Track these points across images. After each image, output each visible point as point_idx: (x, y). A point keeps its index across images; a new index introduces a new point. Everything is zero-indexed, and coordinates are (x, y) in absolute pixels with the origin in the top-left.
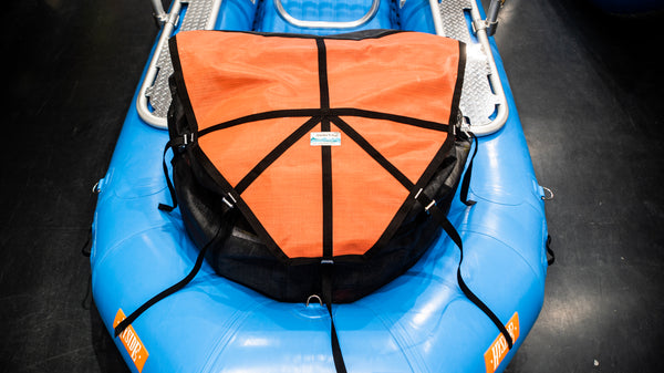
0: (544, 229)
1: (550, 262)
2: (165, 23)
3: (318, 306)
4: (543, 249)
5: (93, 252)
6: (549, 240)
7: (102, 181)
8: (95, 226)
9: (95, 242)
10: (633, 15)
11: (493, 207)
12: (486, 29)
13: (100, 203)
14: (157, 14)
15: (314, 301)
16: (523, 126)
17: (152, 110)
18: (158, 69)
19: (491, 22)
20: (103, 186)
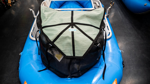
0: (122, 59)
1: (124, 67)
2: (35, 18)
4: (122, 64)
5: (19, 68)
6: (123, 62)
7: (21, 53)
8: (20, 63)
9: (20, 66)
10: (139, 13)
11: (110, 55)
12: (106, 16)
13: (21, 58)
14: (34, 16)
15: (69, 77)
16: (116, 38)
17: (33, 36)
18: (34, 28)
19: (107, 15)
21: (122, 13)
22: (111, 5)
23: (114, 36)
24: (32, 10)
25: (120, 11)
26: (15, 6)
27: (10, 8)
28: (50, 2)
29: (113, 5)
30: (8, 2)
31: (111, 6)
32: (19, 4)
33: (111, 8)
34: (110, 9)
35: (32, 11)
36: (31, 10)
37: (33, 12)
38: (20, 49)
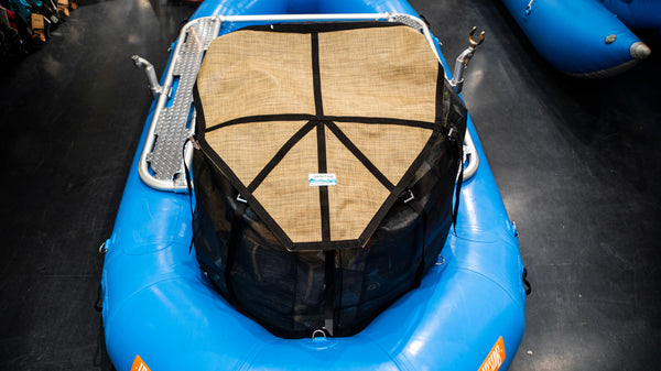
0: (519, 262)
1: (528, 292)
2: (159, 94)
3: (323, 339)
4: (521, 282)
5: (105, 306)
6: (525, 273)
7: (108, 241)
8: (104, 283)
9: (106, 298)
10: (587, 75)
11: (472, 245)
13: (107, 262)
14: (152, 86)
15: (319, 335)
16: (495, 175)
17: (154, 174)
18: (156, 136)
19: (457, 81)
20: (110, 245)
21: (515, 72)
22: (473, 42)
23: (486, 170)
24: (146, 62)
25: (508, 61)
26: (61, 39)
27: (40, 49)
28: (218, 25)
29: (481, 42)
30: (30, 23)
31: (474, 46)
32: (80, 30)
33: (473, 52)
34: (467, 57)
35: (144, 66)
36: (141, 60)
37: (150, 69)
38: (94, 224)
